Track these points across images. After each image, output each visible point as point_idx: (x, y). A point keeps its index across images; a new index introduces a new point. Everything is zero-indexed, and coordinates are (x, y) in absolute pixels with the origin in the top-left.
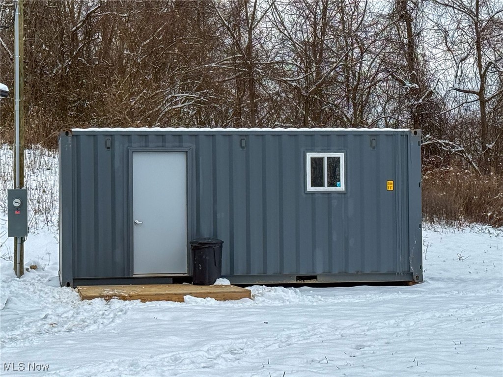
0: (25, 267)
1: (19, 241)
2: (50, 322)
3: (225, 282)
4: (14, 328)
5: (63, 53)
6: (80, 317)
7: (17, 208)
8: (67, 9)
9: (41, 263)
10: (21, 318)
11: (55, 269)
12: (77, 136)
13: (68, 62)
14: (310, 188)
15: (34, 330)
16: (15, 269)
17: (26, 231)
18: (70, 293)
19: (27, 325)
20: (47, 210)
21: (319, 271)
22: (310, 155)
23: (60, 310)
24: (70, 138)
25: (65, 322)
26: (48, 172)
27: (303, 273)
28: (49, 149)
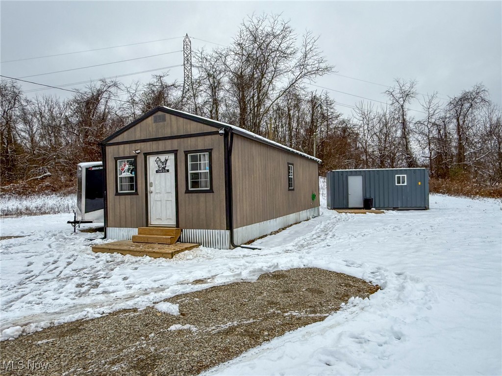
3: (374, 209)
12: (334, 172)
14: (396, 184)
21: (399, 206)
22: (396, 176)
24: (331, 173)
27: (394, 207)
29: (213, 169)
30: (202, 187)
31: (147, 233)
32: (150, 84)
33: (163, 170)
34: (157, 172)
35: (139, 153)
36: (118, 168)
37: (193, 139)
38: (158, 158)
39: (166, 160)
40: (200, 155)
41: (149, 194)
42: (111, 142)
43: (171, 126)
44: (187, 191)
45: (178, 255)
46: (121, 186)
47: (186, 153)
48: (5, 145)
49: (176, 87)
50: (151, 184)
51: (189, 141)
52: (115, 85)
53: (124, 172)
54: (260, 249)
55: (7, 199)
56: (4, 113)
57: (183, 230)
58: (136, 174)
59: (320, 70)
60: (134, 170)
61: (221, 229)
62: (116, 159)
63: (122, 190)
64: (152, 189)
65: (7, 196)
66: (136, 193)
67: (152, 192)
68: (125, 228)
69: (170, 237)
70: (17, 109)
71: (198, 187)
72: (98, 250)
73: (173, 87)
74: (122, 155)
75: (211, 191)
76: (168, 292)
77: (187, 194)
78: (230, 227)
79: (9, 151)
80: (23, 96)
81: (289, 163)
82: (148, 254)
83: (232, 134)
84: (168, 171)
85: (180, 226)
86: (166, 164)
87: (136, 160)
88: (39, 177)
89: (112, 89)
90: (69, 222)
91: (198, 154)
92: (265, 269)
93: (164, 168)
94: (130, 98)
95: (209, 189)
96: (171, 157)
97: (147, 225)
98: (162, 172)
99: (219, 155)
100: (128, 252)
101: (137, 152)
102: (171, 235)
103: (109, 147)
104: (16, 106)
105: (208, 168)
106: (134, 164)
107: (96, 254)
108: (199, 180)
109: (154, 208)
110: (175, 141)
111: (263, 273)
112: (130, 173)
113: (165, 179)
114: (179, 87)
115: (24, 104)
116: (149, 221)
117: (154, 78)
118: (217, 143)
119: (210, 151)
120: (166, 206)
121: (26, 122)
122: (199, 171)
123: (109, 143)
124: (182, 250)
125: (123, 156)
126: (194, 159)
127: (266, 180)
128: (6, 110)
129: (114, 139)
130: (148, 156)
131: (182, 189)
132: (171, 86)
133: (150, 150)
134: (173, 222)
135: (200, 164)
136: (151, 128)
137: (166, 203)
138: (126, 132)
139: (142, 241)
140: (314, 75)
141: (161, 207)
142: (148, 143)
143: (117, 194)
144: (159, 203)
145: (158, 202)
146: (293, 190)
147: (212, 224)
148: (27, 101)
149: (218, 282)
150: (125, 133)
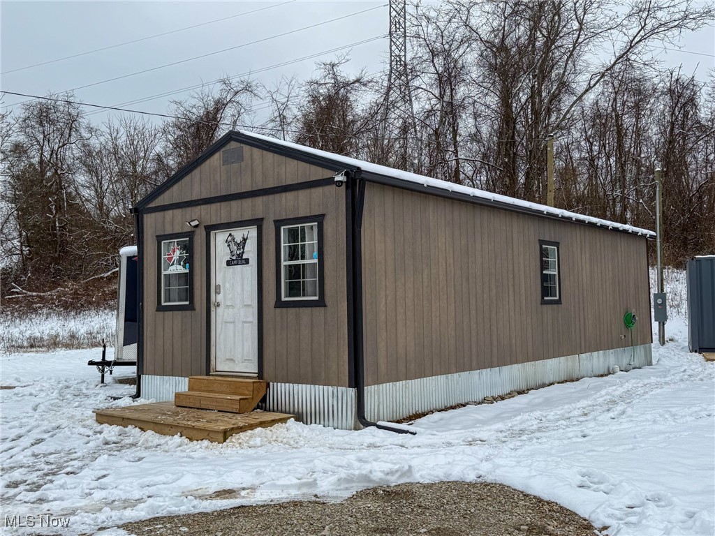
0: (666, 339)
1: (661, 324)
2: (688, 374)
4: (665, 376)
5: (684, 211)
6: (707, 372)
7: (660, 305)
8: (685, 184)
9: (676, 338)
10: (669, 371)
11: (685, 341)
12: (699, 260)
13: (688, 215)
15: (678, 378)
16: (660, 340)
17: (666, 318)
18: (698, 357)
19: (673, 375)
20: (678, 306)
23: (693, 367)
24: (694, 262)
25: (698, 375)
26: (677, 283)
28: (677, 269)
29: (325, 256)
30: (307, 296)
31: (203, 388)
32: (311, 83)
33: (238, 260)
34: (229, 263)
35: (196, 226)
36: (163, 257)
37: (290, 196)
38: (230, 235)
39: (245, 240)
40: (303, 229)
41: (213, 309)
42: (152, 205)
43: (252, 171)
44: (279, 304)
45: (237, 436)
46: (168, 292)
47: (278, 223)
48: (52, 213)
49: (365, 85)
50: (218, 288)
51: (284, 199)
52: (248, 88)
53: (172, 265)
54: (414, 434)
55: (45, 317)
56: (52, 154)
57: (271, 384)
58: (191, 269)
59: (691, 17)
60: (189, 261)
61: (339, 385)
62: (160, 238)
63: (169, 301)
64: (220, 298)
65: (45, 311)
66: (191, 307)
67: (218, 305)
68: (171, 377)
69: (238, 397)
70: (73, 145)
71: (299, 296)
72: (105, 419)
73: (357, 84)
74: (168, 231)
75: (321, 303)
76: (142, 510)
77: (278, 310)
78: (357, 381)
79: (57, 225)
80: (84, 121)
81: (542, 242)
82: (185, 432)
83: (363, 181)
84: (247, 261)
85: (265, 375)
86: (243, 248)
87: (191, 241)
88: (106, 275)
89: (243, 98)
90: (91, 363)
91: (299, 226)
92: (378, 476)
93: (240, 256)
94: (277, 114)
95: (317, 298)
96: (252, 233)
97: (208, 374)
98: (237, 264)
99: (336, 227)
100: (152, 425)
101: (193, 224)
102: (243, 395)
103: (149, 215)
104: (73, 140)
105: (316, 254)
106: (188, 248)
107: (99, 428)
108: (301, 280)
109: (222, 337)
110: (259, 200)
111: (371, 485)
112: (181, 267)
113: (242, 278)
114: (370, 84)
115: (86, 135)
116: (213, 363)
117: (320, 68)
118: (333, 201)
119: (320, 219)
120: (242, 333)
121: (91, 170)
122: (300, 262)
123: (148, 206)
124: (252, 427)
125: (171, 232)
126: (293, 235)
127: (468, 279)
128: (56, 148)
129: (157, 200)
130: (212, 233)
131: (270, 299)
132: (354, 82)
133: (216, 220)
134: (253, 368)
135: (303, 246)
136: (218, 175)
137: (243, 326)
138: (177, 184)
139: (191, 405)
140: (676, 31)
141: (234, 336)
142: (214, 206)
143: (160, 308)
144: (231, 326)
145: (228, 325)
146: (559, 302)
147: (323, 373)
148: (91, 130)
149: (260, 497)
150: (176, 187)
